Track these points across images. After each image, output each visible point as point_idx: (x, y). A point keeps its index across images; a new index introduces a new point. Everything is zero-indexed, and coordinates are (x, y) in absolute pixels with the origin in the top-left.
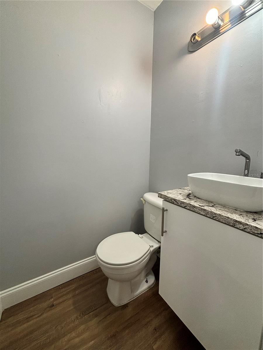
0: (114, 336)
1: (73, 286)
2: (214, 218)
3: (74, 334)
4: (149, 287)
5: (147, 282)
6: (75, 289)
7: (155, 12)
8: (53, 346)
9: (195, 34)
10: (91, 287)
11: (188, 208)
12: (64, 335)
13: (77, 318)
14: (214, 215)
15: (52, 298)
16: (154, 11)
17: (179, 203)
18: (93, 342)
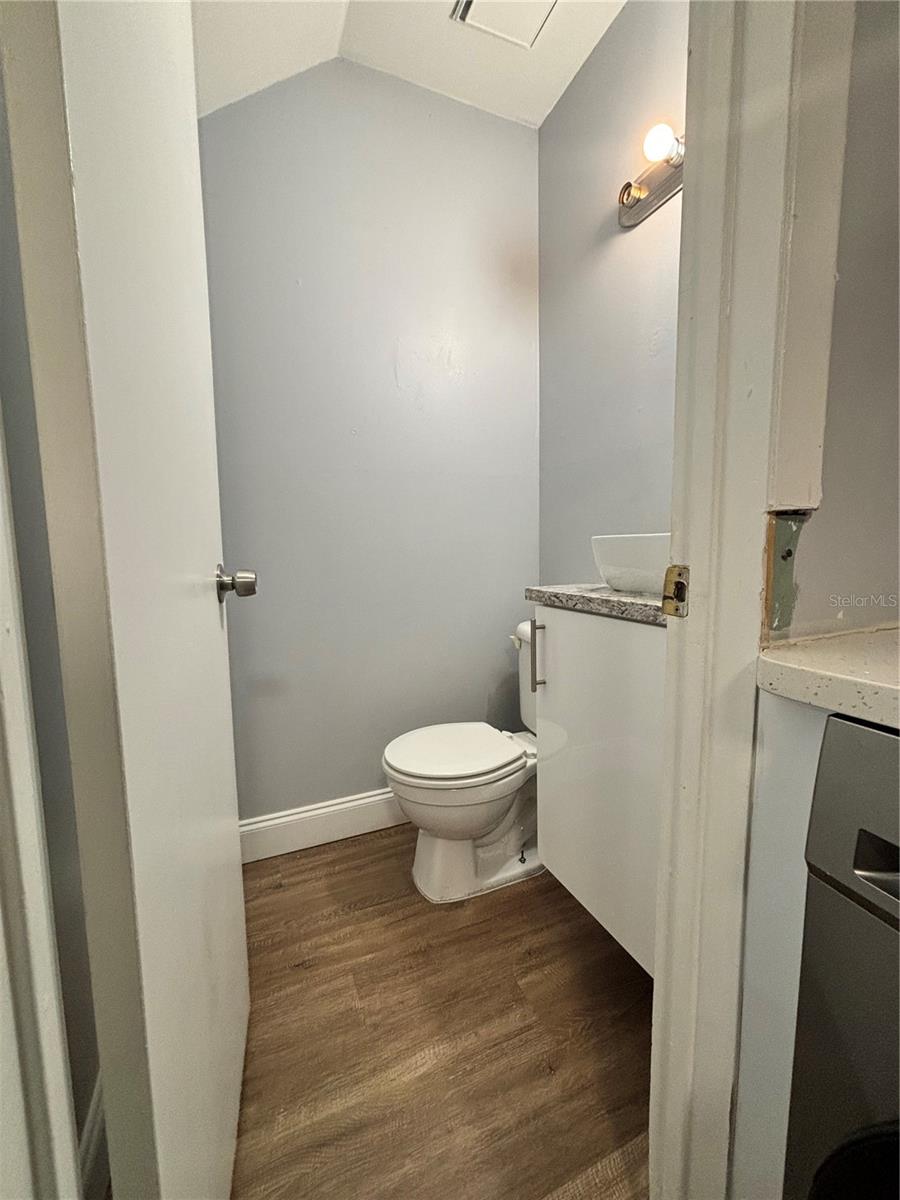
0: (424, 952)
1: (330, 856)
2: (624, 615)
3: (327, 938)
4: (528, 874)
5: (523, 860)
6: (333, 863)
7: (540, 129)
8: (281, 952)
9: (629, 185)
10: (372, 863)
11: (579, 606)
12: (307, 936)
13: (336, 913)
14: (623, 608)
15: (278, 872)
16: (537, 128)
17: (564, 601)
18: (370, 956)
